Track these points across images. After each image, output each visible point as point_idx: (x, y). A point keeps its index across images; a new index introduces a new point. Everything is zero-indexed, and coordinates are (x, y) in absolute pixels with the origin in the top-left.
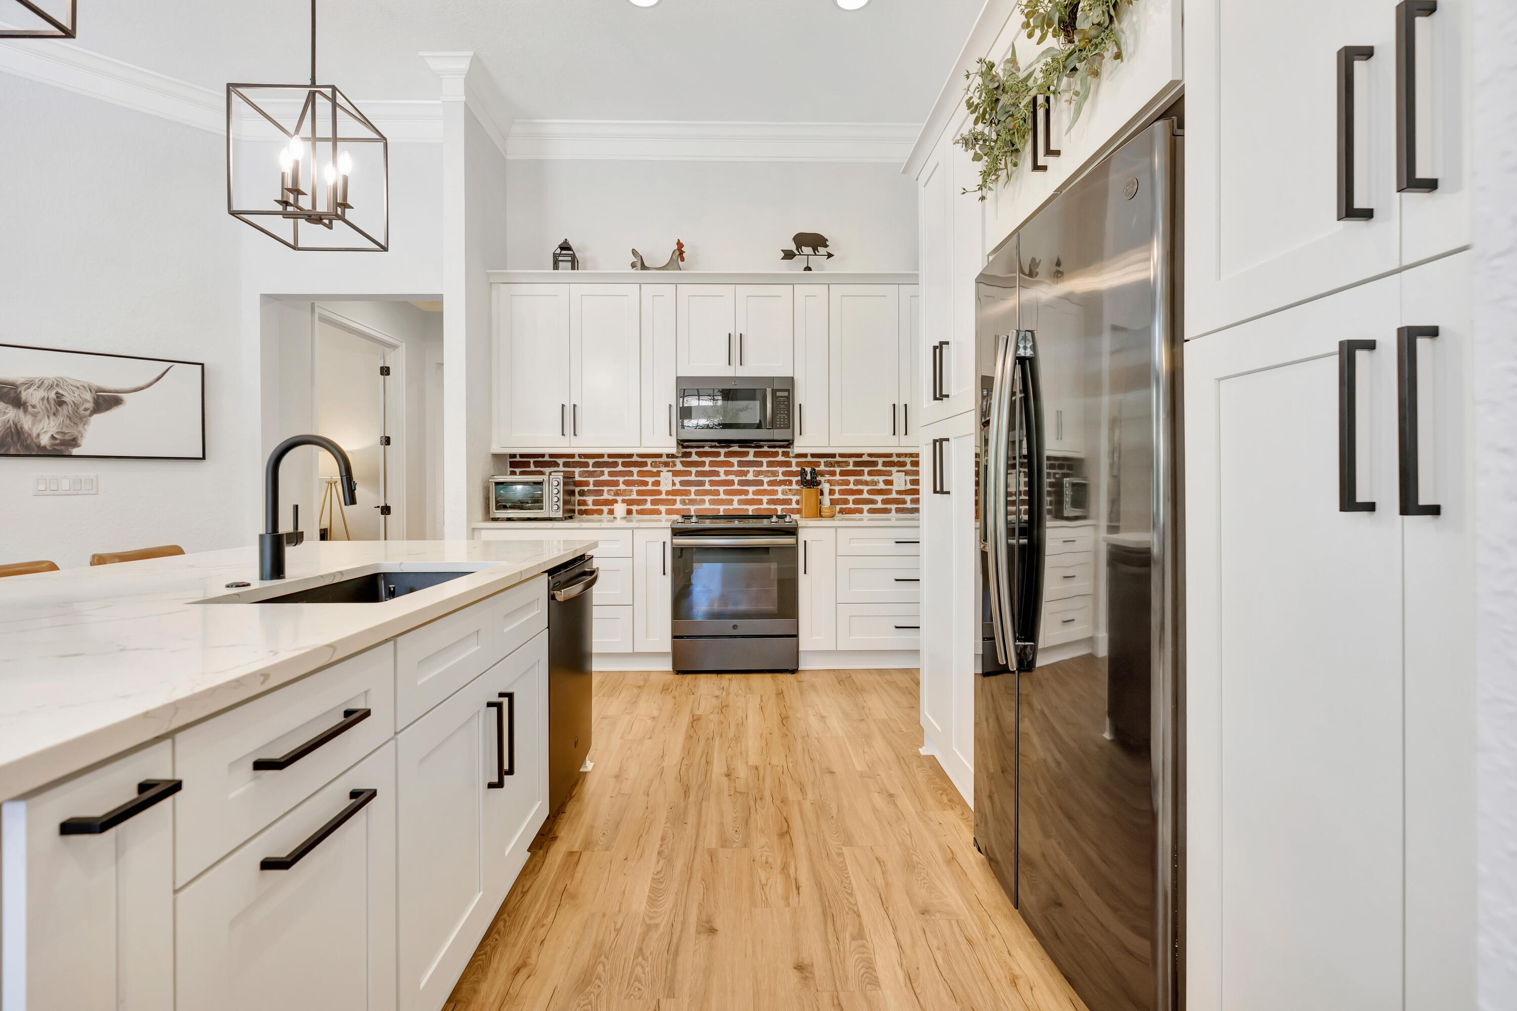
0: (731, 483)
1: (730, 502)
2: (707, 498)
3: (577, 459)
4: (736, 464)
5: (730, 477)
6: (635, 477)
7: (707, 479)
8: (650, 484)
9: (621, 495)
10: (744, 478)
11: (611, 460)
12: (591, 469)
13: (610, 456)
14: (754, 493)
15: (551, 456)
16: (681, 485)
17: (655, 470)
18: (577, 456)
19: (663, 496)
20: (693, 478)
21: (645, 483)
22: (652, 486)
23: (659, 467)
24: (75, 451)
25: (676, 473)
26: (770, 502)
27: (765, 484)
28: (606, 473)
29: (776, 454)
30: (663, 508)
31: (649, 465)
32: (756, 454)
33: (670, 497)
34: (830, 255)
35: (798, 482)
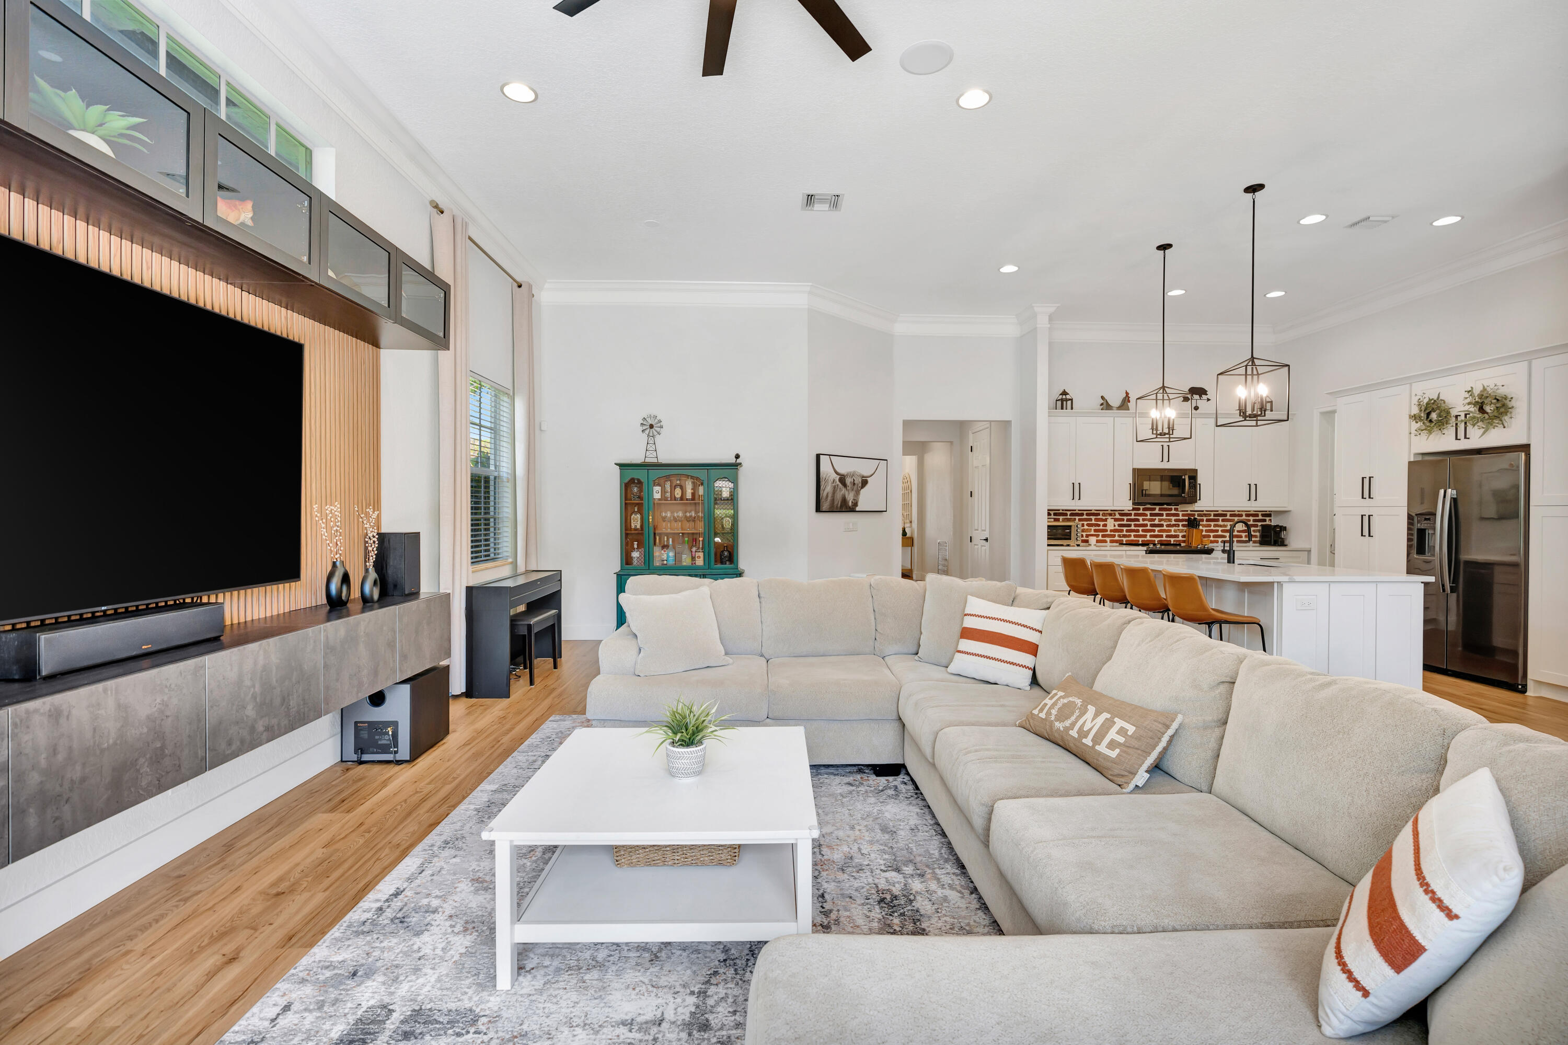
0: (1146, 525)
1: (1145, 536)
2: (1132, 534)
3: (1078, 512)
4: (1149, 515)
5: (1145, 522)
6: (1093, 522)
7: (1133, 523)
10: (1153, 523)
11: (1080, 512)
12: (1069, 517)
14: (1159, 531)
16: (1119, 527)
17: (1104, 518)
19: (1108, 533)
20: (1125, 522)
21: (1099, 525)
22: (1103, 527)
23: (1107, 516)
24: (857, 509)
25: (1116, 520)
26: (1167, 536)
27: (1165, 526)
29: (1171, 509)
30: (1108, 539)
31: (1101, 515)
32: (1160, 510)
33: (1112, 533)
34: (1208, 400)
35: (1183, 526)
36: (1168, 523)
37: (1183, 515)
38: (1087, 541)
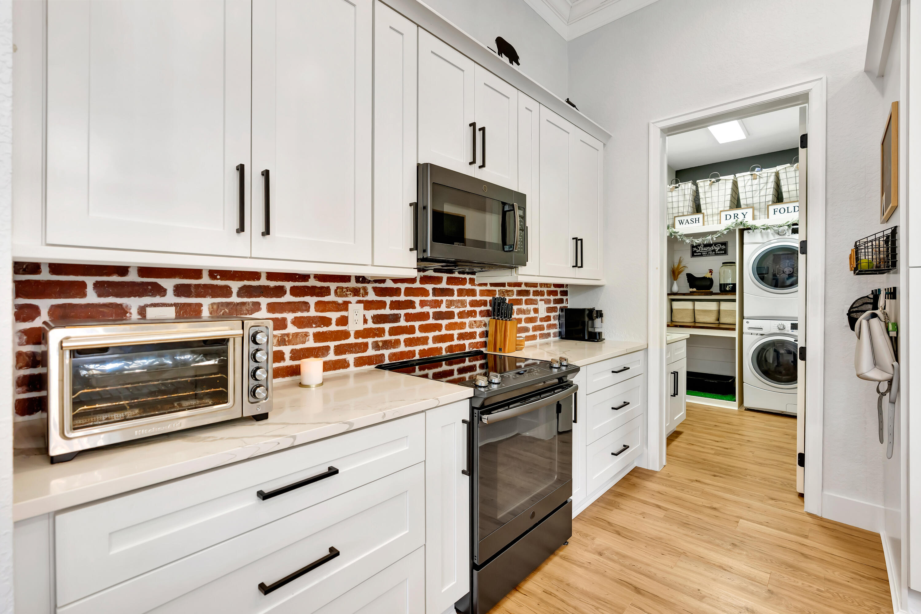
0: (426, 316)
3: (206, 280)
4: (431, 292)
5: (426, 309)
6: (313, 313)
7: (402, 313)
8: (334, 322)
9: (290, 343)
10: (438, 309)
11: (272, 284)
13: (271, 276)
14: (447, 327)
15: (144, 271)
16: (374, 323)
17: (340, 300)
18: (205, 275)
19: (352, 340)
20: (387, 311)
21: (327, 322)
22: (337, 325)
23: (346, 296)
25: (368, 305)
27: (456, 316)
28: (264, 307)
29: (464, 282)
30: (350, 358)
31: (332, 292)
32: (450, 281)
33: (360, 340)
35: (482, 313)
36: (462, 309)
37: (482, 293)
38: (295, 371)
